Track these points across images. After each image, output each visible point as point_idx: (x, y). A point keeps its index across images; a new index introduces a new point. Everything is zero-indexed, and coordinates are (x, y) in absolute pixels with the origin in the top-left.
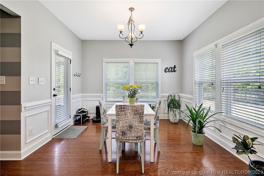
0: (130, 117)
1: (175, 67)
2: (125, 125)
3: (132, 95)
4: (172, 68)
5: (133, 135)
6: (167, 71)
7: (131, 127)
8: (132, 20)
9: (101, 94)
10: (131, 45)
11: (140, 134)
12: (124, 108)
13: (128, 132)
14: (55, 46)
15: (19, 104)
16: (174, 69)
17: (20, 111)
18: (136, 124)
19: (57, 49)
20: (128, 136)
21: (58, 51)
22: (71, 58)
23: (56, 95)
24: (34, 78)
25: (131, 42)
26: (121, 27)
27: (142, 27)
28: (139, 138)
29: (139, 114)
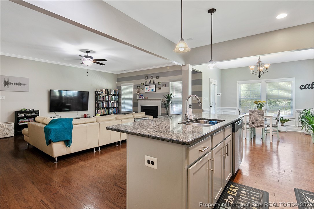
0: (256, 116)
1: (313, 83)
2: (254, 119)
3: (260, 107)
4: (310, 86)
5: (258, 124)
6: (303, 88)
7: (257, 120)
8: (260, 61)
9: (236, 108)
10: (260, 77)
11: (262, 124)
12: (253, 111)
13: (255, 123)
14: (211, 80)
15: (202, 109)
16: (312, 86)
17: (202, 112)
18: (260, 119)
19: (212, 81)
20: (256, 124)
21: (212, 82)
22: (217, 84)
23: (211, 107)
24: (205, 98)
25: (260, 74)
26: (252, 67)
27: (267, 66)
28: (261, 126)
29: (262, 114)
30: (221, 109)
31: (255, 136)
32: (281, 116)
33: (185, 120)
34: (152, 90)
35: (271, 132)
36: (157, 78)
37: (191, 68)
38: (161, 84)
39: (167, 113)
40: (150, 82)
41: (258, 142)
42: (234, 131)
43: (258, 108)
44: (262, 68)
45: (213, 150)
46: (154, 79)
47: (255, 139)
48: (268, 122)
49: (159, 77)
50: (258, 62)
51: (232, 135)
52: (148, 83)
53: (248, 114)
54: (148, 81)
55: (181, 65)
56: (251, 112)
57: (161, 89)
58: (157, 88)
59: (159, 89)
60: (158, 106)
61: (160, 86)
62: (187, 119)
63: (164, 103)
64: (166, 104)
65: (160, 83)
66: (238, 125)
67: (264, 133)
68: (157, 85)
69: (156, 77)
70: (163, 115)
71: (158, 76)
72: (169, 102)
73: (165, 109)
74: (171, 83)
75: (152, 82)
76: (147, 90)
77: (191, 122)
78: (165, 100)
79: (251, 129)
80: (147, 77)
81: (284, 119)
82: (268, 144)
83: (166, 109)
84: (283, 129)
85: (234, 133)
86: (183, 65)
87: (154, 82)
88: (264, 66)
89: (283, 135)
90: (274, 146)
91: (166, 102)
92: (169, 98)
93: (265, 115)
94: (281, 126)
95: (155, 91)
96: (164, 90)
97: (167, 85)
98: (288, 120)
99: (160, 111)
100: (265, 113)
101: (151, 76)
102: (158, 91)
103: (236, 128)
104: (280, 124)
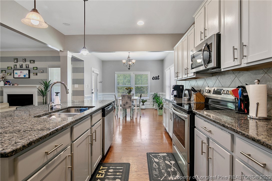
1: (159, 76)
2: (125, 102)
4: (157, 77)
5: (128, 106)
6: (154, 79)
7: (127, 103)
8: (129, 57)
9: (114, 93)
10: (129, 69)
11: (130, 105)
12: (125, 96)
13: (126, 105)
16: (158, 78)
18: (129, 102)
19: (94, 70)
21: (94, 71)
22: (98, 73)
23: (93, 93)
24: (87, 85)
25: (129, 67)
26: (124, 61)
27: (134, 61)
28: (130, 107)
29: (130, 98)
30: (103, 95)
31: (126, 114)
32: (142, 98)
33: (49, 110)
34: (25, 76)
35: (136, 110)
36: (32, 62)
37: (70, 55)
38: (37, 69)
39: (45, 101)
40: (21, 66)
41: (128, 119)
42: (104, 115)
43: (128, 93)
44: (130, 63)
45: (74, 143)
46: (28, 63)
47: (126, 117)
48: (135, 103)
49: (34, 61)
50: (128, 58)
51: (102, 120)
52: (18, 67)
53: (121, 98)
54: (18, 64)
55: (59, 51)
56: (123, 96)
57: (37, 75)
58: (31, 74)
59: (34, 75)
60: (33, 94)
61: (36, 71)
62: (52, 109)
63: (41, 90)
64: (44, 92)
65: (35, 69)
66: (108, 109)
67: (132, 112)
68: (32, 71)
69: (30, 61)
70: (39, 103)
71: (32, 60)
72: (47, 90)
73: (42, 97)
74: (49, 69)
75: (24, 67)
76: (18, 75)
77: (57, 112)
78: (42, 87)
79: (123, 109)
80: (17, 60)
81: (144, 100)
82: (135, 120)
83: (44, 96)
84: (143, 107)
85: (104, 117)
86: (61, 51)
87: (27, 66)
88: (132, 62)
89: (144, 111)
90: (138, 120)
91: (43, 90)
92: (47, 85)
93: (132, 98)
94: (143, 105)
95: (29, 77)
96: (40, 76)
97: (45, 71)
98: (146, 101)
99: (36, 99)
100: (132, 97)
101: (23, 60)
102: (33, 77)
103: (106, 113)
104: (141, 103)
